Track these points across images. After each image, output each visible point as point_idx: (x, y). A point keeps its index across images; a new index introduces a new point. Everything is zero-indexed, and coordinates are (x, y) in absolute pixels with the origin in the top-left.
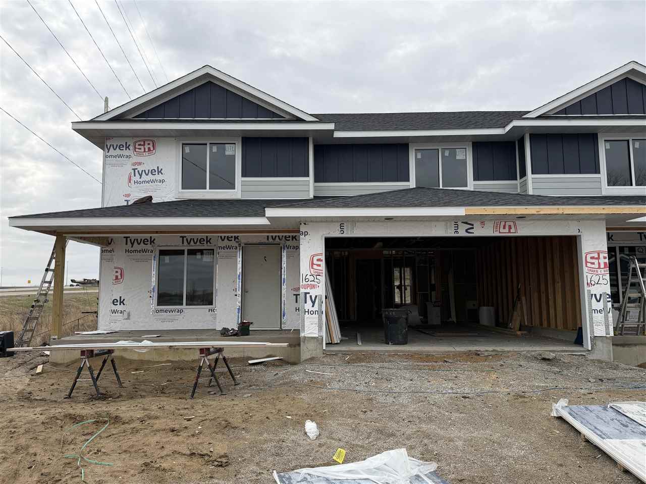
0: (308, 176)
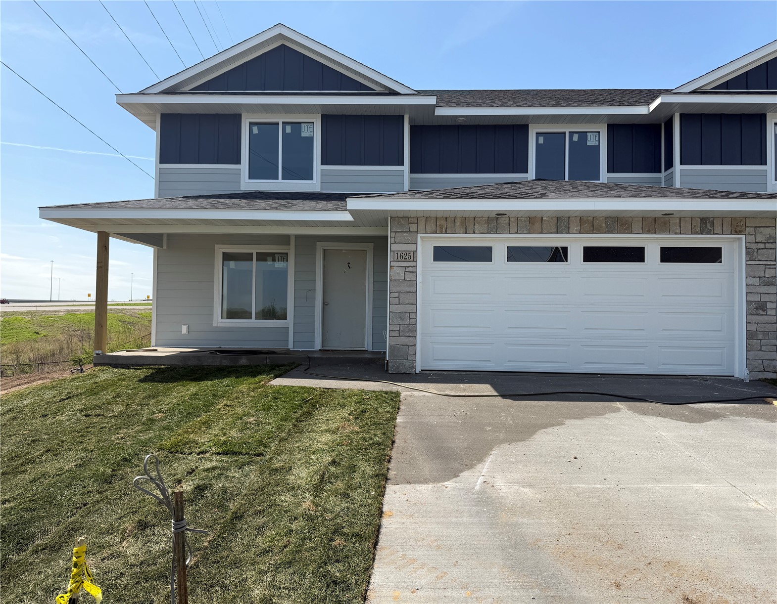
0: (402, 164)
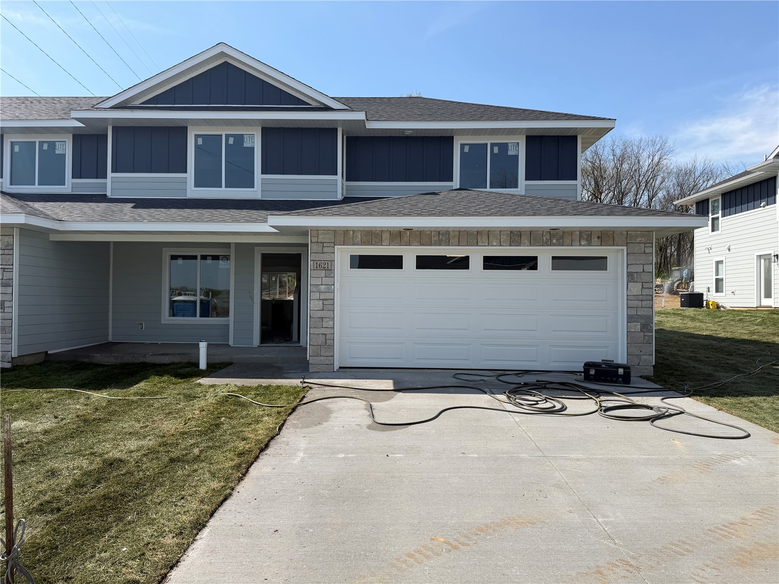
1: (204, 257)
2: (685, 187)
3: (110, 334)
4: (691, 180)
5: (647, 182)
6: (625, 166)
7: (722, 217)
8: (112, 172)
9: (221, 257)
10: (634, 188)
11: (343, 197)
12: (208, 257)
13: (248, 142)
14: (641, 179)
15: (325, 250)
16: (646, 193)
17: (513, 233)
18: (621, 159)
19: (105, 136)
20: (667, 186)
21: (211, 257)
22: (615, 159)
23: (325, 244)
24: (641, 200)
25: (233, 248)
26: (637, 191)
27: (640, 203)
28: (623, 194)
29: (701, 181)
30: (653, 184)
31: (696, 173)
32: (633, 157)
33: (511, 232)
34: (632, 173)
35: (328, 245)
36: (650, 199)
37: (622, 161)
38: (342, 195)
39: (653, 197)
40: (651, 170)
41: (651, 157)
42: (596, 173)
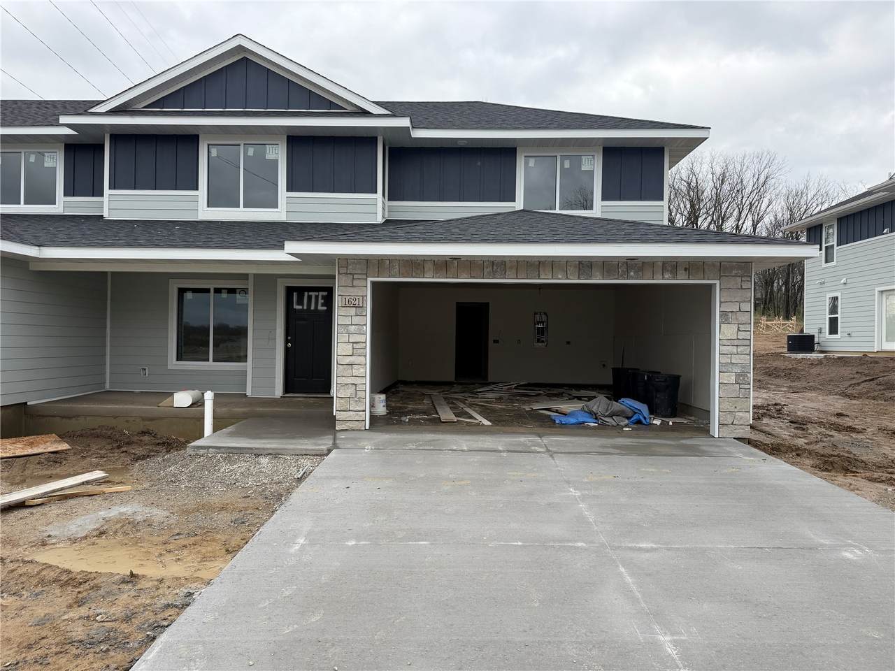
1: (218, 291)
2: (795, 211)
3: (108, 381)
4: (803, 202)
5: (751, 206)
6: (726, 186)
7: (838, 246)
8: (110, 189)
9: (238, 291)
10: (735, 212)
11: (384, 220)
12: (223, 291)
13: (271, 153)
14: (744, 201)
15: (356, 283)
16: (750, 217)
17: (582, 264)
18: (721, 178)
19: (102, 147)
20: (774, 210)
21: (226, 291)
22: (715, 178)
23: (356, 276)
24: (744, 226)
25: (251, 280)
26: (740, 216)
27: (743, 229)
28: (723, 218)
29: (814, 204)
30: (758, 208)
31: (809, 195)
32: (736, 176)
33: (580, 262)
34: (734, 195)
35: (360, 277)
36: (755, 226)
37: (722, 181)
38: (383, 217)
39: (758, 222)
40: (755, 191)
41: (757, 176)
42: (691, 193)
